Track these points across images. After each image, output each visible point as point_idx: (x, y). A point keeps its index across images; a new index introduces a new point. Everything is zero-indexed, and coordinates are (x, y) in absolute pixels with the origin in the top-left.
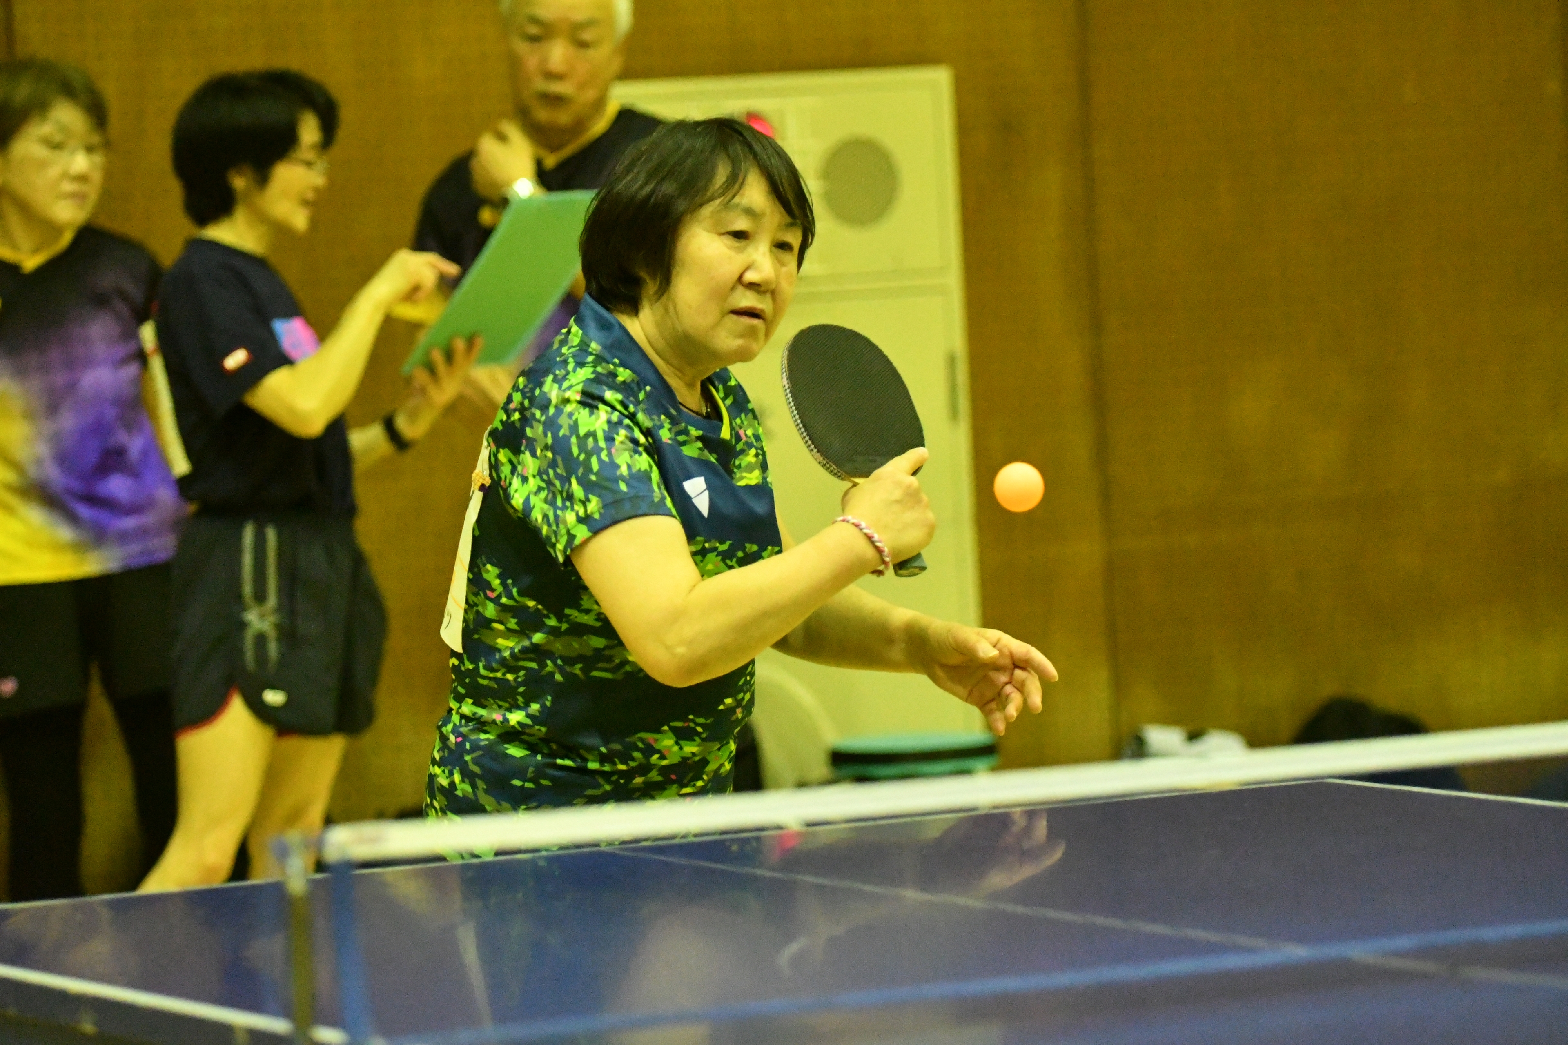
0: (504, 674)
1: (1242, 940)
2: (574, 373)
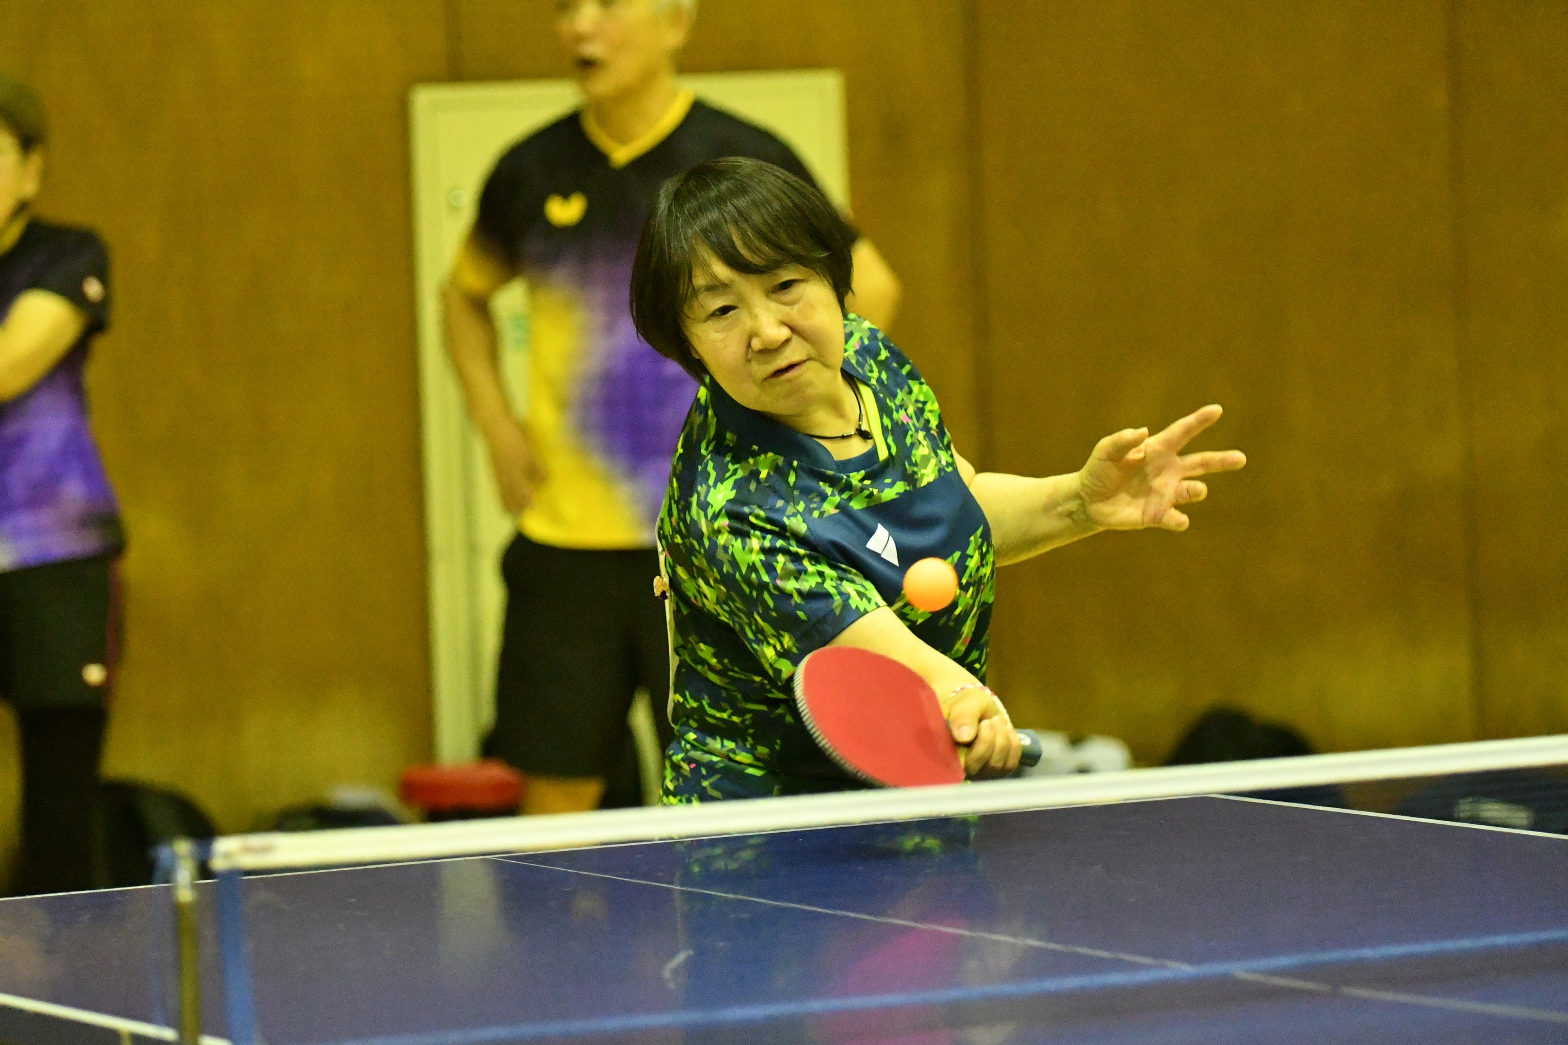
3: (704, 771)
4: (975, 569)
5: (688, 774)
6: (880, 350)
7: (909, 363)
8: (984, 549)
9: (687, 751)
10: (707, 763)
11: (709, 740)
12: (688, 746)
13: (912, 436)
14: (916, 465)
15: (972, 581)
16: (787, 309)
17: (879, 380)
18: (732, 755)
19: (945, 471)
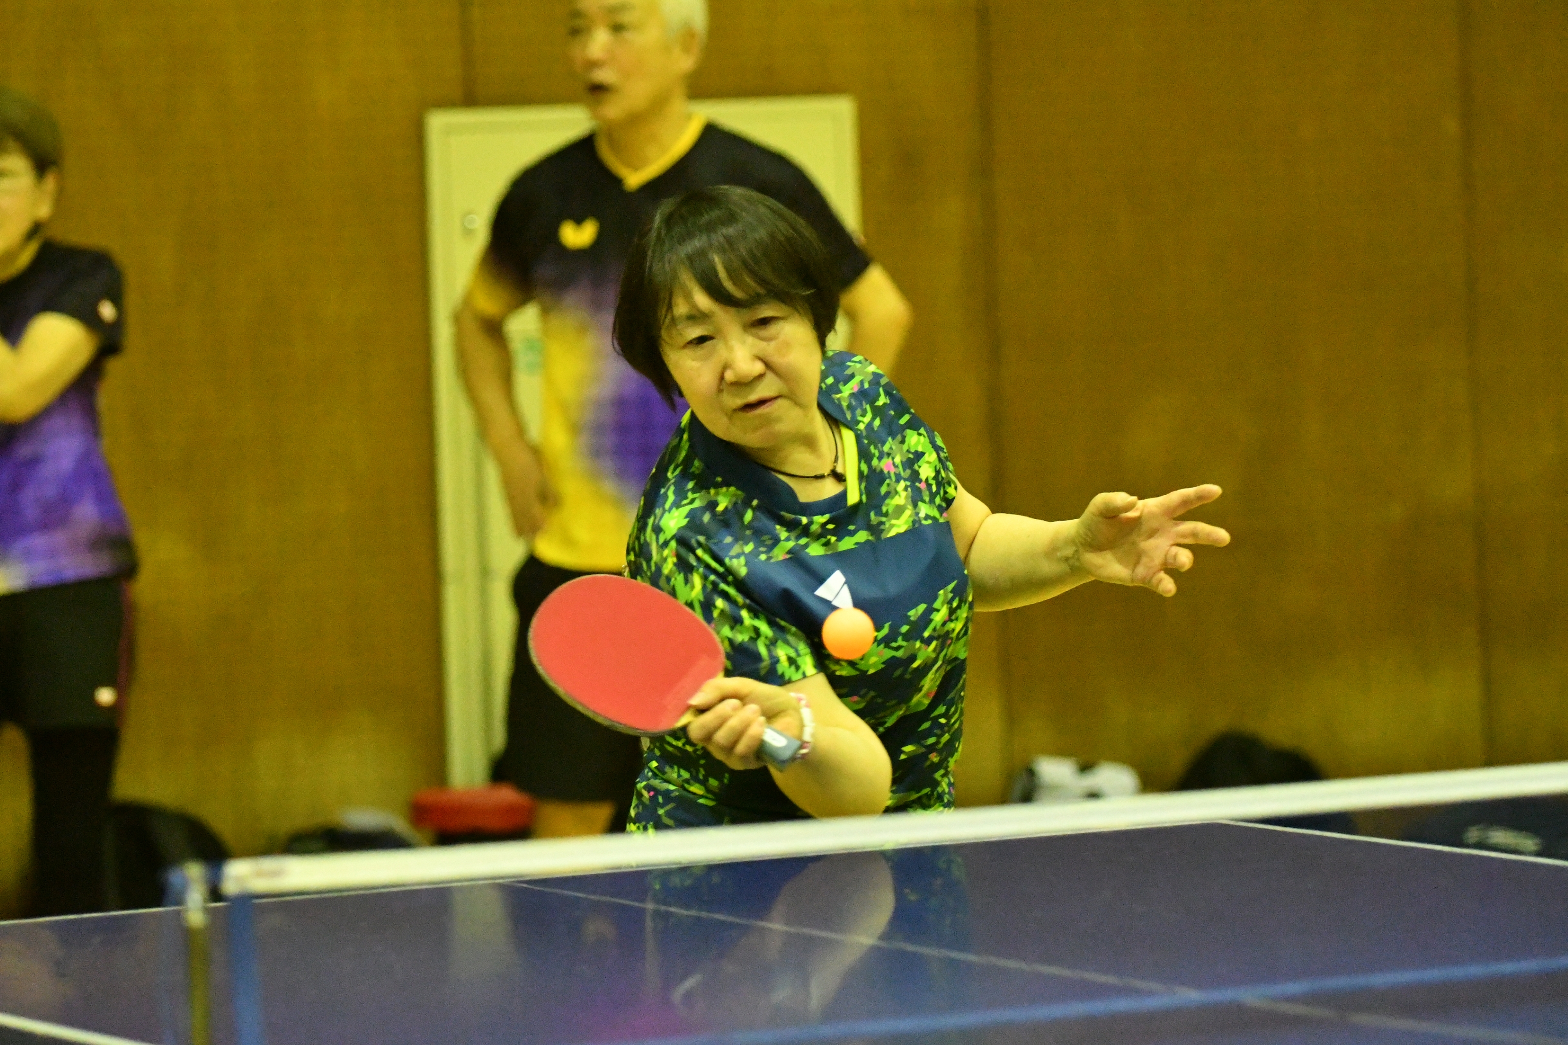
0: (684, 745)
1: (1138, 984)
2: (669, 513)
3: (660, 800)
4: (942, 622)
5: (647, 802)
6: (879, 395)
7: (910, 413)
8: (955, 604)
9: (648, 779)
10: (664, 792)
11: (667, 769)
12: (650, 774)
13: (888, 485)
14: (886, 515)
15: (936, 634)
16: (763, 344)
17: (869, 426)
18: (686, 786)
19: (921, 524)
